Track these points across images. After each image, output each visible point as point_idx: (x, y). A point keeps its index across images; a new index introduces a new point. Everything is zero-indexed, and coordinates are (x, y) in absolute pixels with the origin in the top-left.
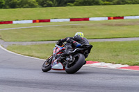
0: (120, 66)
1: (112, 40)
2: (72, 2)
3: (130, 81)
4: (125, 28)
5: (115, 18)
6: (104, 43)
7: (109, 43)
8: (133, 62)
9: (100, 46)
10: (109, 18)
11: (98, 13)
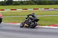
1: (24, 16)
2: (11, 4)
4: (28, 12)
5: (25, 9)
7: (22, 17)
9: (20, 18)
10: (23, 9)
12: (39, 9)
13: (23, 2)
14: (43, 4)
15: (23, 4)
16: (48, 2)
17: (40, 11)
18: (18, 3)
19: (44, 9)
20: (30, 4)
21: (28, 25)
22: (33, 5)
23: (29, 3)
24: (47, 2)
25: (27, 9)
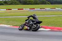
0: (10, 26)
3: (13, 31)
4: (12, 13)
5: (9, 10)
6: (4, 18)
8: (14, 25)
11: (3, 8)
12: (24, 9)
13: (7, 2)
14: (28, 4)
15: (7, 4)
16: (34, 2)
17: (24, 12)
18: (2, 3)
19: (29, 9)
20: (15, 3)
21: (29, 28)
22: (18, 4)
23: (13, 3)
24: (32, 2)
25: (11, 9)
